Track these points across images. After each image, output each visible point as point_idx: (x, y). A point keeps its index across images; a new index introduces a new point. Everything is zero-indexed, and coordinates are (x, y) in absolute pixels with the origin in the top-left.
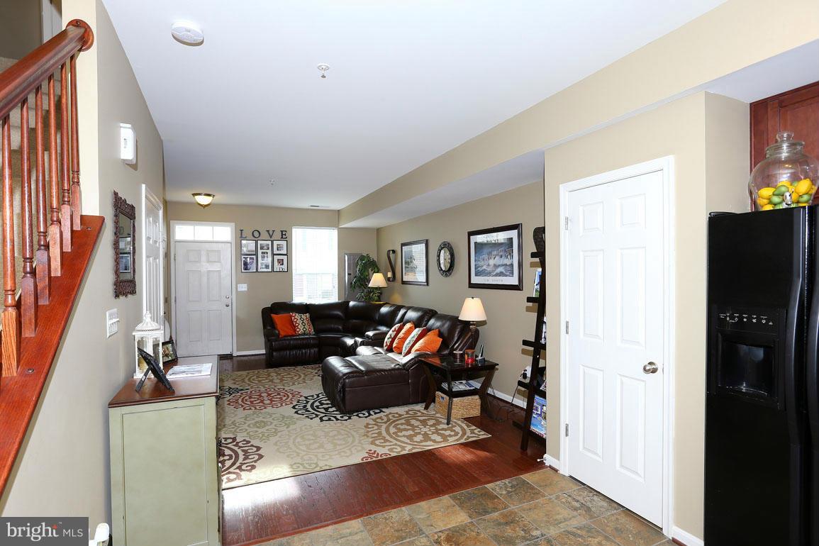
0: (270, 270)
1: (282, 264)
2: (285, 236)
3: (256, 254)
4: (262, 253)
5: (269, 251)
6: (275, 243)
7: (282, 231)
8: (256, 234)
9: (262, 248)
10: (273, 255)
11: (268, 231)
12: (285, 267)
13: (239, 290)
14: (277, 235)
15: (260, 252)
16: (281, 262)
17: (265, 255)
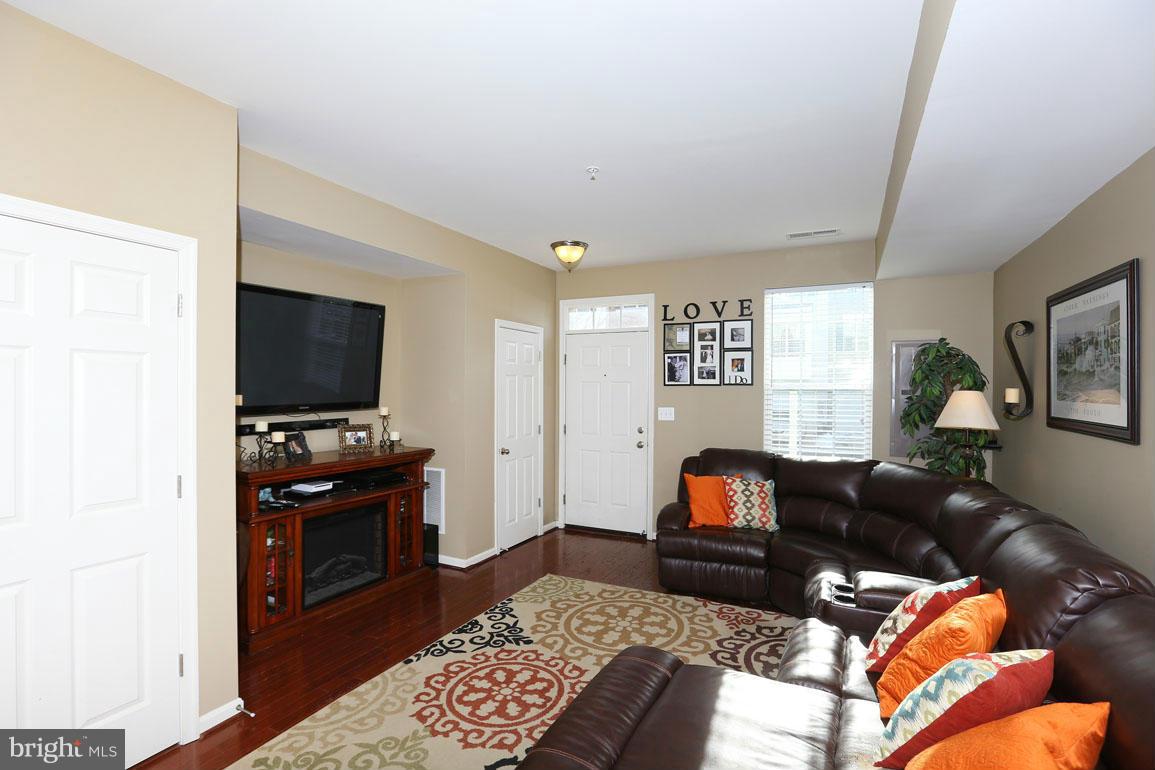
0: (717, 381)
1: (742, 370)
2: (746, 309)
3: (691, 351)
4: (703, 347)
5: (716, 344)
6: (728, 326)
7: (742, 302)
8: (692, 311)
9: (702, 337)
10: (723, 350)
11: (714, 304)
12: (746, 375)
13: (660, 418)
14: (732, 310)
15: (698, 344)
16: (739, 364)
17: (709, 351)
